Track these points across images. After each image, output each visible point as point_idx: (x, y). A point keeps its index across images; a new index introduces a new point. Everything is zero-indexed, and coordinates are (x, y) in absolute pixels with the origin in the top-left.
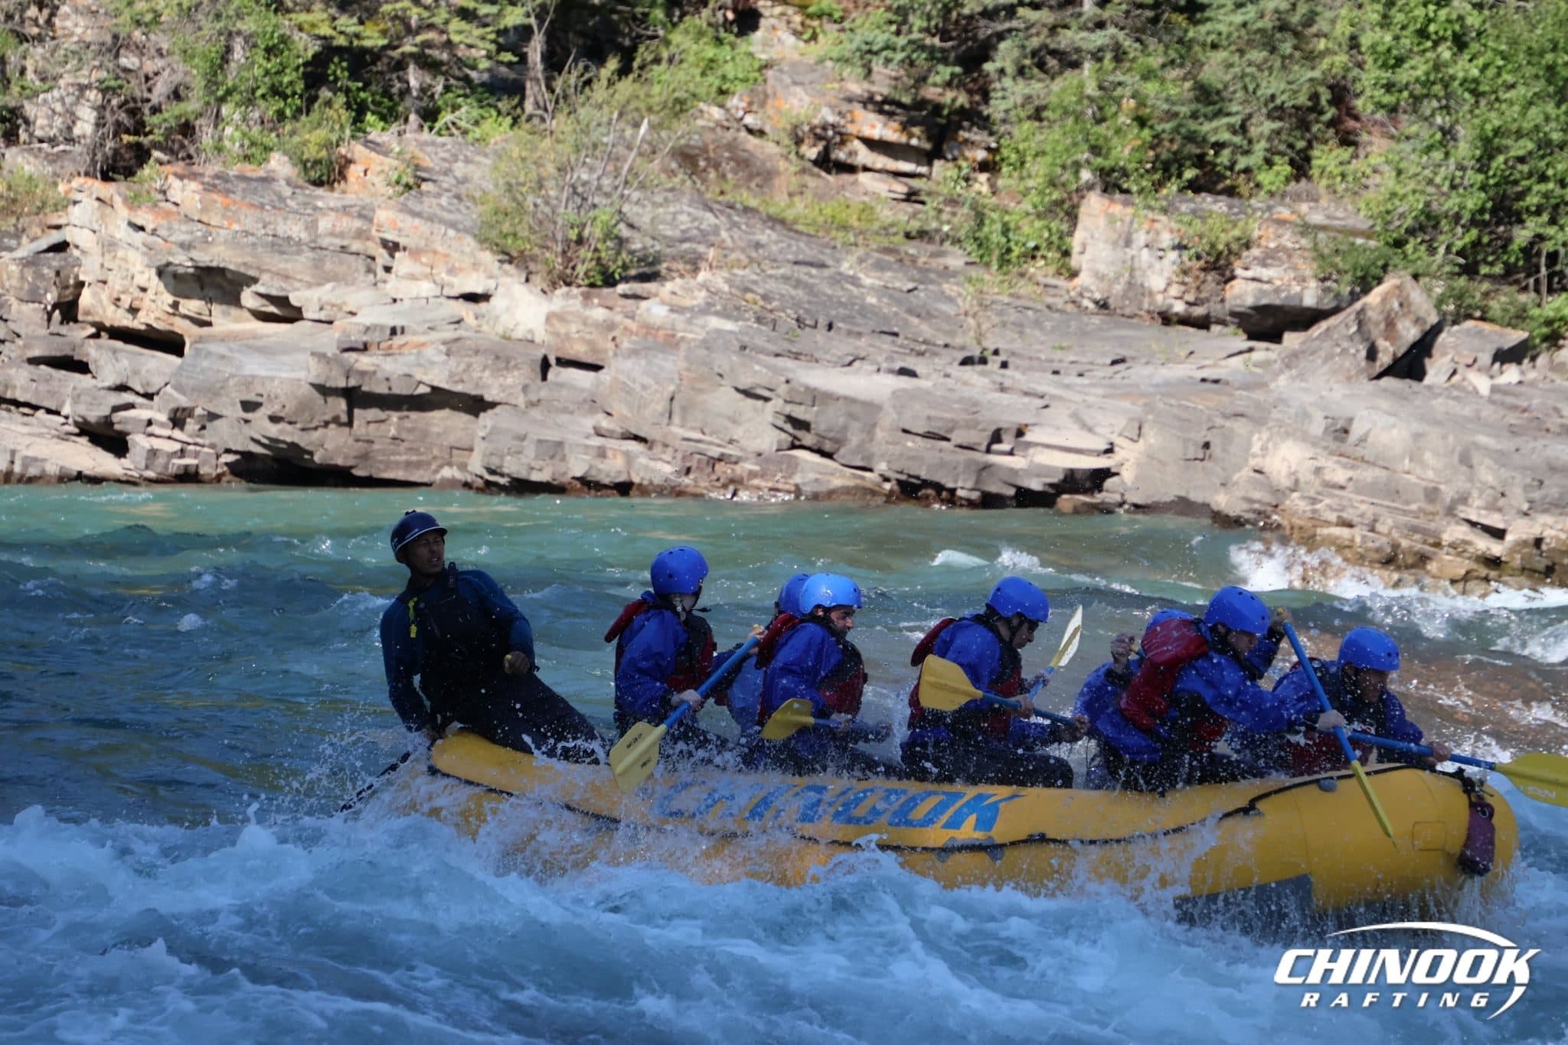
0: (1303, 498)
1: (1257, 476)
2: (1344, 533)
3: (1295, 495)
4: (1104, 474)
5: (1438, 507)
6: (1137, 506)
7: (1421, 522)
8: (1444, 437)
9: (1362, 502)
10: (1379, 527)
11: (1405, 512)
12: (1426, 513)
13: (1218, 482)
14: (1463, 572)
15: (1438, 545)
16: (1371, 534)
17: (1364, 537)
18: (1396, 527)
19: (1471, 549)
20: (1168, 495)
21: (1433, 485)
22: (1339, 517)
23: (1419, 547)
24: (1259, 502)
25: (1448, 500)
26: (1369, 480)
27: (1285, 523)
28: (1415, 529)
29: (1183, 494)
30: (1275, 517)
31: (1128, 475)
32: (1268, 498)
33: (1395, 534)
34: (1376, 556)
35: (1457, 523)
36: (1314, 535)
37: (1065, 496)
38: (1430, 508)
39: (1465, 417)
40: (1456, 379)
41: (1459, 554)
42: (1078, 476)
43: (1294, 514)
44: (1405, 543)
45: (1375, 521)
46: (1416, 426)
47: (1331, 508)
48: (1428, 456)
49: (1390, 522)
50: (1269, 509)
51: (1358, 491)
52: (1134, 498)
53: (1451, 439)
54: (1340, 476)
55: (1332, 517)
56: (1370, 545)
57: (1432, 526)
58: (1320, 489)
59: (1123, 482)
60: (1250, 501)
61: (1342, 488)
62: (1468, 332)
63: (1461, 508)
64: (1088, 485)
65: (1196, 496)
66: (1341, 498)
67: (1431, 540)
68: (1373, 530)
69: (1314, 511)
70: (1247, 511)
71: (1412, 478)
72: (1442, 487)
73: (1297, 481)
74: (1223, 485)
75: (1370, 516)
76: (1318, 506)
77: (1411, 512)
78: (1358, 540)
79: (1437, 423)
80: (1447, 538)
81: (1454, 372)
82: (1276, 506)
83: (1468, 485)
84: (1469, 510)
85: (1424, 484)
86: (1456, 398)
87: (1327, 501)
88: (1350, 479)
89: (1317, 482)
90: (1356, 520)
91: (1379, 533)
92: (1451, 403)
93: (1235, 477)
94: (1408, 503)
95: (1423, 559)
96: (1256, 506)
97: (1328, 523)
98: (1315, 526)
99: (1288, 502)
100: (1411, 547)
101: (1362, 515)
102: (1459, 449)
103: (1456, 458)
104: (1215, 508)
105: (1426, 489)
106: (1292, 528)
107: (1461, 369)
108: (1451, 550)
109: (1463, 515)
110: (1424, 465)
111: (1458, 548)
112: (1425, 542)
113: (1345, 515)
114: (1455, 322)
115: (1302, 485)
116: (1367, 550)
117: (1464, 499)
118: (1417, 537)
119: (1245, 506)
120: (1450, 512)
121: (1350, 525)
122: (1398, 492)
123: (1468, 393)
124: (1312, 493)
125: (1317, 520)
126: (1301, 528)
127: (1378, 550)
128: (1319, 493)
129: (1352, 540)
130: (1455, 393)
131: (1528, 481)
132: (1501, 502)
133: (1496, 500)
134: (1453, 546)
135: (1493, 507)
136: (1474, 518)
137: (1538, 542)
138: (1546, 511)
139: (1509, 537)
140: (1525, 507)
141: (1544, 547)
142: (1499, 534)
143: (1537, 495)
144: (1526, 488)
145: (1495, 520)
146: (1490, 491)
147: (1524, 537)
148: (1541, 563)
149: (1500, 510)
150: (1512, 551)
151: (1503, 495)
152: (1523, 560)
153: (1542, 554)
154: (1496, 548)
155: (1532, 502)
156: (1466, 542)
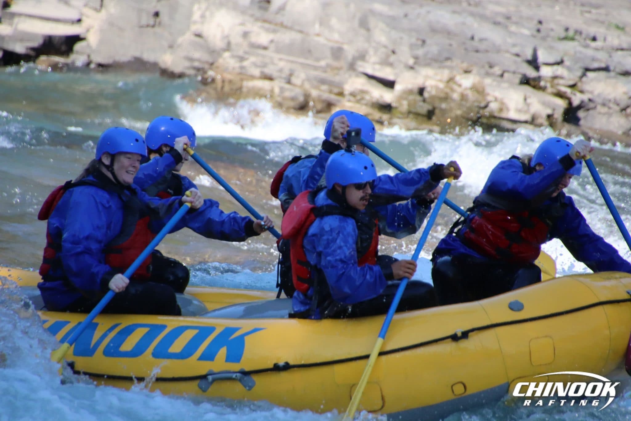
0: (233, 56)
1: (197, 39)
2: (265, 85)
3: (227, 54)
4: (75, 39)
5: (342, 64)
6: (100, 65)
7: (328, 76)
8: (347, 6)
9: (281, 59)
10: (294, 80)
11: (316, 68)
12: (333, 69)
13: (165, 44)
15: (341, 94)
16: (287, 86)
17: (282, 89)
18: (308, 79)
19: (367, 97)
20: (124, 56)
21: (336, 45)
22: (262, 73)
23: (326, 95)
24: (199, 60)
25: (350, 57)
26: (287, 41)
27: (219, 77)
28: (323, 82)
29: (137, 54)
30: (211, 73)
31: (93, 39)
32: (206, 57)
33: (307, 86)
34: (292, 104)
35: (357, 76)
36: (240, 88)
37: (43, 58)
38: (336, 64)
41: (358, 102)
42: (56, 41)
43: (226, 70)
44: (314, 93)
45: (291, 75)
47: (255, 65)
48: (334, 21)
49: (303, 75)
50: (206, 66)
51: (278, 51)
52: (98, 59)
53: (352, 7)
54: (263, 38)
55: (256, 72)
56: (287, 94)
57: (337, 79)
58: (247, 49)
59: (89, 46)
60: (191, 60)
61: (265, 48)
63: (360, 63)
64: (64, 48)
65: (148, 57)
66: (263, 56)
67: (336, 90)
68: (289, 82)
69: (242, 68)
70: (188, 68)
71: (321, 40)
72: (346, 47)
73: (229, 44)
74: (171, 47)
75: (287, 72)
76: (245, 63)
77: (321, 67)
78: (277, 91)
80: (348, 88)
82: (212, 64)
83: (366, 45)
84: (366, 65)
85: (331, 44)
87: (252, 59)
88: (272, 41)
89: (245, 44)
90: (275, 74)
91: (294, 85)
93: (180, 40)
94: (318, 60)
95: (329, 106)
96: (196, 64)
97: (253, 77)
98: (242, 80)
99: (221, 61)
100: (319, 96)
101: (281, 71)
102: (359, 15)
103: (357, 23)
104: (163, 66)
105: (332, 49)
106: (223, 81)
108: (352, 98)
109: (361, 69)
110: (331, 29)
111: (357, 96)
112: (331, 92)
113: (268, 71)
115: (233, 46)
116: (284, 99)
117: (362, 57)
118: (324, 87)
119: (187, 64)
120: (352, 67)
121: (270, 79)
122: (310, 51)
124: (241, 53)
125: (244, 75)
126: (230, 82)
127: (293, 99)
128: (246, 53)
129: (272, 91)
131: (413, 40)
132: (392, 58)
133: (388, 56)
134: (353, 94)
135: (385, 62)
136: (370, 72)
137: (421, 91)
138: (428, 65)
139: (398, 87)
140: (411, 62)
141: (426, 95)
142: (389, 84)
143: (420, 52)
144: (412, 46)
145: (387, 74)
146: (383, 50)
147: (410, 86)
148: (424, 108)
149: (391, 65)
150: (401, 98)
151: (394, 52)
152: (409, 105)
153: (424, 101)
154: (387, 96)
155: (416, 58)
156: (363, 92)
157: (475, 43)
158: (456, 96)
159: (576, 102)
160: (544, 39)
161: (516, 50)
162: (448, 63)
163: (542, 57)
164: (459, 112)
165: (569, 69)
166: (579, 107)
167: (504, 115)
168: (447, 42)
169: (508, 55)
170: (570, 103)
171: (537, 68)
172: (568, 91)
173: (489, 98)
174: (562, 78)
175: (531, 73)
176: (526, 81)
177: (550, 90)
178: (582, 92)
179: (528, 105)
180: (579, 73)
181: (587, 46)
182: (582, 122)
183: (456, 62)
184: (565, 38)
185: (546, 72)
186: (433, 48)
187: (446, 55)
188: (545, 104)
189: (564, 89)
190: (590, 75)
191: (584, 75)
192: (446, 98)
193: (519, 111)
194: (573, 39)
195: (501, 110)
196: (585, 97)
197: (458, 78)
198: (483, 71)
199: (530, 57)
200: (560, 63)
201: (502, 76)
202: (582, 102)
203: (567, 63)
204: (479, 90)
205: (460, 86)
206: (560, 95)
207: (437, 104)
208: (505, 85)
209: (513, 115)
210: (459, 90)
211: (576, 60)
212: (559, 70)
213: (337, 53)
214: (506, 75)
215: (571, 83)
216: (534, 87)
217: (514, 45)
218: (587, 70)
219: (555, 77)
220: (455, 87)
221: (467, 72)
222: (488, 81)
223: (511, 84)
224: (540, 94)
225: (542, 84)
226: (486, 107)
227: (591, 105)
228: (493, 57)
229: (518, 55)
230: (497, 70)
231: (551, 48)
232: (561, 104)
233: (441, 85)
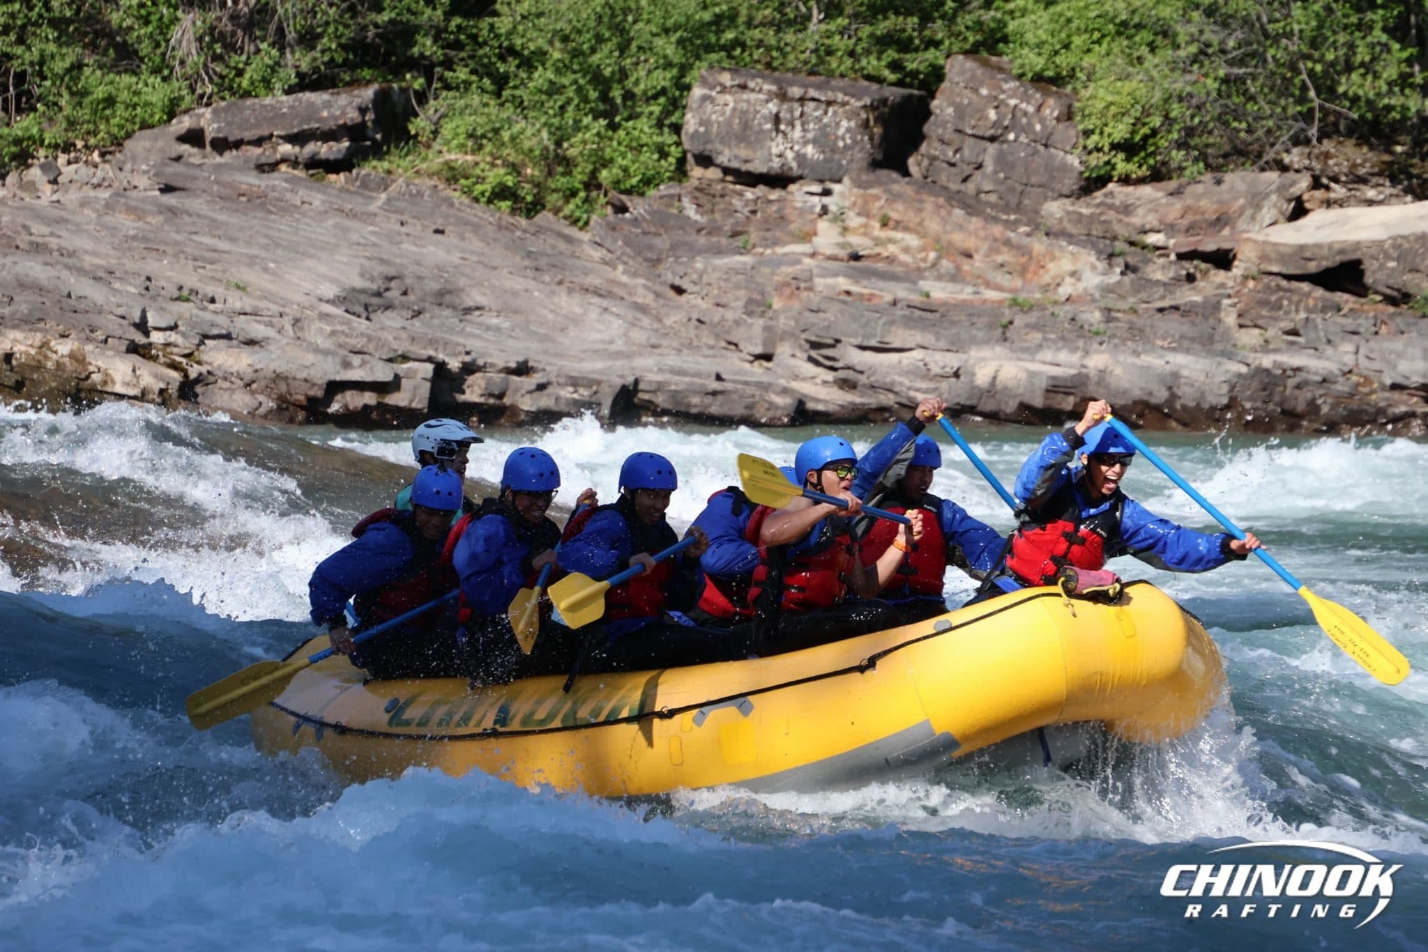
157: (73, 302)
158: (50, 364)
159: (193, 374)
160: (153, 298)
161: (121, 311)
162: (41, 325)
163: (151, 322)
164: (54, 384)
165: (184, 335)
166: (198, 380)
167: (109, 389)
168: (40, 299)
169: (111, 317)
170: (186, 376)
171: (147, 334)
172: (184, 361)
173: (91, 368)
174: (176, 346)
175: (140, 339)
176: (133, 349)
177: (162, 360)
178: (199, 363)
179: (138, 378)
180: (196, 341)
181: (204, 309)
182: (199, 399)
183: (50, 324)
184: (178, 299)
185: (157, 337)
186: (22, 307)
187: (38, 315)
188: (156, 376)
189: (178, 359)
190: (207, 342)
191: (202, 343)
192: (39, 367)
193: (127, 384)
194: (187, 300)
195: (105, 383)
196: (204, 369)
197: (53, 343)
198: (83, 336)
199: (137, 321)
200: (174, 328)
201: (106, 341)
202: (200, 374)
203: (182, 328)
204: (78, 358)
205: (56, 353)
206: (174, 366)
207: (27, 373)
208: (111, 353)
209: (119, 389)
210: (55, 358)
211: (193, 325)
212: (173, 337)
214: (110, 340)
215: (187, 351)
216: (143, 356)
217: (119, 306)
218: (206, 337)
219: (168, 345)
220: (50, 354)
221: (64, 336)
222: (89, 348)
223: (118, 352)
224: (152, 363)
225: (153, 352)
226: (88, 377)
227: (211, 379)
228: (96, 319)
229: (123, 317)
230: (100, 335)
231: (162, 309)
232: (176, 376)
233: (33, 352)
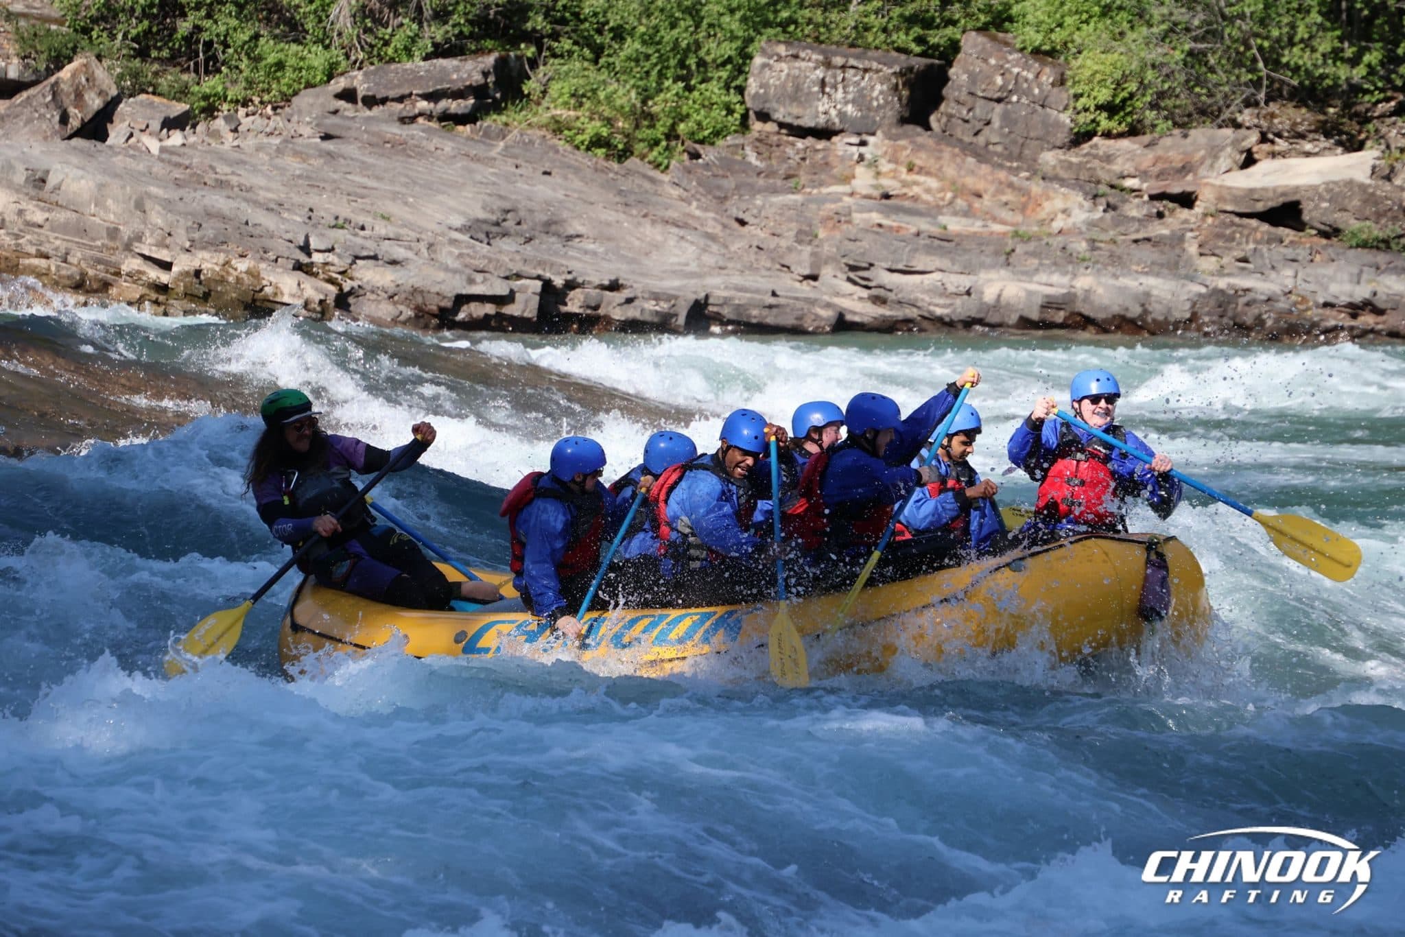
0: (8, 234)
2: (42, 263)
5: (118, 244)
7: (105, 255)
8: (123, 187)
9: (56, 238)
10: (70, 259)
11: (91, 248)
12: (108, 249)
14: (138, 296)
15: (118, 274)
16: (64, 265)
17: (58, 267)
18: (84, 259)
19: (144, 278)
21: (113, 225)
22: (38, 250)
23: (102, 275)
25: (126, 238)
26: (62, 220)
28: (99, 261)
33: (83, 265)
34: (68, 282)
35: (133, 257)
36: (17, 265)
38: (112, 244)
39: (140, 172)
40: (132, 140)
41: (134, 282)
44: (91, 272)
45: (67, 254)
46: (100, 178)
47: (31, 243)
48: (110, 202)
49: (79, 255)
51: (53, 230)
53: (128, 188)
54: (39, 217)
55: (32, 250)
56: (63, 273)
57: (113, 259)
58: (22, 227)
61: (40, 226)
62: (141, 104)
63: (136, 244)
66: (39, 234)
67: (112, 270)
68: (65, 261)
69: (18, 245)
71: (97, 220)
72: (121, 227)
75: (62, 250)
76: (21, 241)
77: (97, 247)
78: (53, 269)
79: (116, 176)
80: (125, 268)
81: (131, 135)
83: (142, 226)
84: (142, 246)
85: (107, 224)
86: (133, 156)
87: (28, 237)
88: (47, 220)
89: (20, 222)
90: (51, 253)
91: (71, 264)
92: (128, 160)
94: (93, 240)
95: (105, 286)
97: (28, 255)
98: (18, 257)
100: (96, 275)
101: (57, 249)
102: (134, 197)
103: (132, 203)
105: (108, 229)
107: (136, 133)
108: (128, 278)
109: (137, 250)
110: (107, 210)
111: (134, 276)
112: (107, 272)
113: (42, 249)
114: (131, 96)
115: (8, 223)
116: (61, 277)
117: (139, 238)
118: (101, 267)
120: (128, 247)
121: (47, 257)
122: (85, 231)
123: (142, 152)
124: (16, 231)
125: (19, 252)
126: (6, 258)
127: (69, 277)
128: (21, 231)
129: (49, 269)
130: (131, 152)
131: (190, 224)
132: (168, 240)
133: (164, 238)
134: (129, 275)
135: (161, 244)
136: (147, 253)
137: (198, 273)
138: (204, 248)
139: (175, 269)
140: (187, 244)
141: (202, 277)
142: (167, 266)
143: (196, 235)
144: (188, 229)
145: (164, 255)
146: (160, 231)
147: (186, 269)
148: (200, 290)
149: (167, 247)
150: (177, 280)
151: (169, 234)
152: (185, 287)
153: (200, 283)
154: (165, 278)
155: (192, 241)
156: (139, 272)
157: (250, 228)
158: (231, 279)
159: (346, 288)
160: (315, 226)
161: (288, 236)
162: (225, 247)
163: (314, 244)
164: (234, 295)
165: (339, 256)
166: (350, 293)
167: (279, 299)
168: (224, 226)
169: (281, 241)
170: (341, 289)
171: (309, 255)
172: (339, 277)
173: (265, 283)
174: (333, 265)
175: (304, 259)
176: (298, 267)
177: (321, 276)
178: (351, 279)
179: (302, 290)
180: (349, 261)
181: (356, 235)
182: (352, 308)
183: (232, 246)
184: (334, 227)
185: (317, 258)
186: (209, 232)
187: (222, 239)
188: (317, 289)
189: (335, 275)
190: (358, 262)
191: (354, 262)
192: (222, 281)
193: (293, 296)
194: (342, 228)
195: (276, 294)
196: (355, 284)
197: (233, 262)
198: (258, 256)
199: (302, 244)
200: (331, 250)
201: (276, 261)
202: (353, 288)
203: (337, 250)
204: (254, 274)
205: (236, 269)
206: (331, 281)
207: (213, 286)
208: (280, 270)
209: (286, 299)
210: (235, 273)
211: (346, 248)
212: (331, 257)
213: (113, 233)
214: (279, 260)
215: (342, 269)
216: (306, 273)
218: (357, 257)
219: (326, 264)
220: (231, 270)
221: (242, 256)
222: (263, 266)
223: (286, 269)
224: (313, 279)
225: (315, 270)
226: (261, 290)
227: (361, 292)
228: (268, 243)
229: (290, 241)
230: (271, 256)
231: (322, 235)
232: (333, 290)
233: (217, 269)
